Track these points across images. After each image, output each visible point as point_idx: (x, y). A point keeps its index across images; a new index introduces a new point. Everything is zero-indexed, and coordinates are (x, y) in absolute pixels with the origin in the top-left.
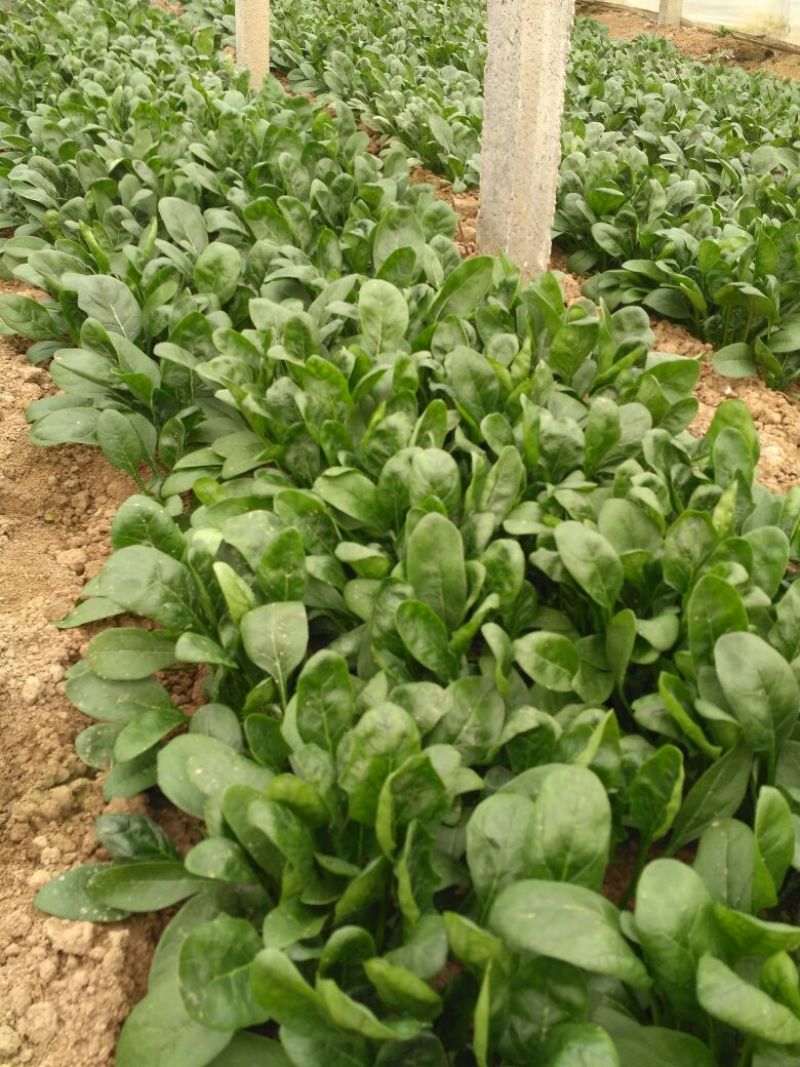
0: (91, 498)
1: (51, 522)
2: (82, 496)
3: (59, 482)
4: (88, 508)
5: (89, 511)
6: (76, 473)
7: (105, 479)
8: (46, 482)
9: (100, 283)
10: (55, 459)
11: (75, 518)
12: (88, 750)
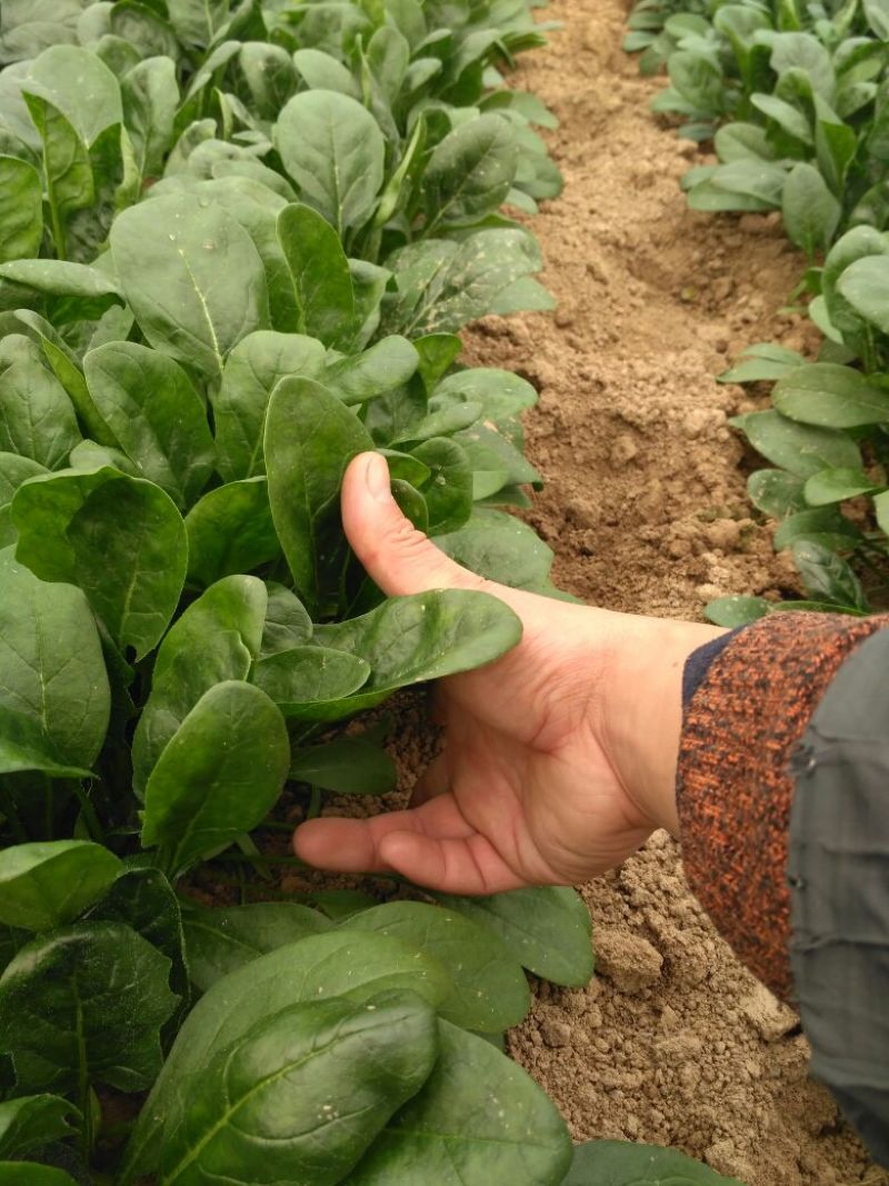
0: (734, 285)
1: (686, 302)
2: (725, 281)
3: (702, 262)
4: (729, 295)
5: (730, 299)
6: (722, 256)
7: (755, 267)
8: (689, 258)
9: (799, 42)
10: (700, 237)
11: (713, 304)
12: (761, 493)
